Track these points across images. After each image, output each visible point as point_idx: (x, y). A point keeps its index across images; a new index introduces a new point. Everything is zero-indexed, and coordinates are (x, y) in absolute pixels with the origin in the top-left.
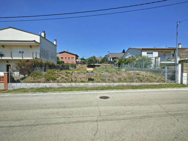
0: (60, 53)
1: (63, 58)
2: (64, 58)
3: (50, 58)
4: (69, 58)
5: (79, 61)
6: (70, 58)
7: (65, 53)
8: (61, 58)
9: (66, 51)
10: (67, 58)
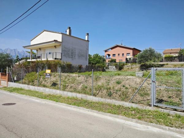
0: (112, 49)
1: (115, 54)
2: (117, 55)
3: (77, 57)
4: (123, 54)
5: (130, 59)
6: (125, 55)
7: (118, 48)
8: (113, 55)
9: (120, 45)
10: (121, 55)
